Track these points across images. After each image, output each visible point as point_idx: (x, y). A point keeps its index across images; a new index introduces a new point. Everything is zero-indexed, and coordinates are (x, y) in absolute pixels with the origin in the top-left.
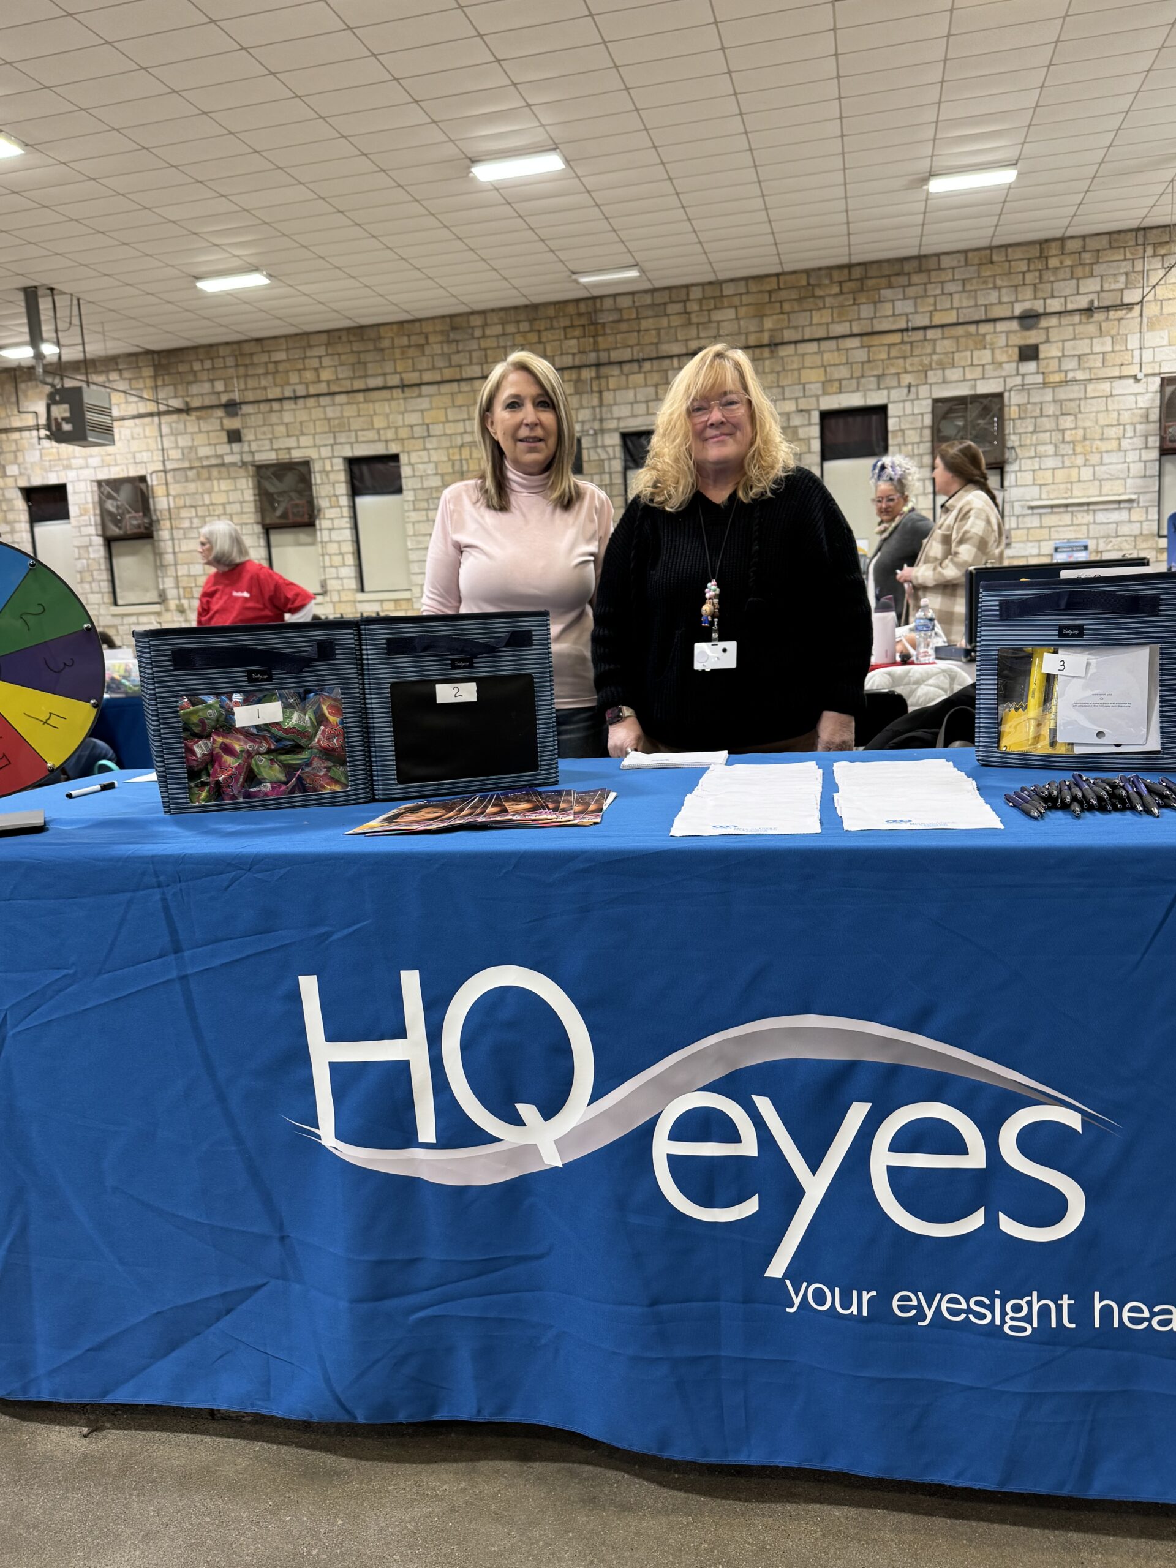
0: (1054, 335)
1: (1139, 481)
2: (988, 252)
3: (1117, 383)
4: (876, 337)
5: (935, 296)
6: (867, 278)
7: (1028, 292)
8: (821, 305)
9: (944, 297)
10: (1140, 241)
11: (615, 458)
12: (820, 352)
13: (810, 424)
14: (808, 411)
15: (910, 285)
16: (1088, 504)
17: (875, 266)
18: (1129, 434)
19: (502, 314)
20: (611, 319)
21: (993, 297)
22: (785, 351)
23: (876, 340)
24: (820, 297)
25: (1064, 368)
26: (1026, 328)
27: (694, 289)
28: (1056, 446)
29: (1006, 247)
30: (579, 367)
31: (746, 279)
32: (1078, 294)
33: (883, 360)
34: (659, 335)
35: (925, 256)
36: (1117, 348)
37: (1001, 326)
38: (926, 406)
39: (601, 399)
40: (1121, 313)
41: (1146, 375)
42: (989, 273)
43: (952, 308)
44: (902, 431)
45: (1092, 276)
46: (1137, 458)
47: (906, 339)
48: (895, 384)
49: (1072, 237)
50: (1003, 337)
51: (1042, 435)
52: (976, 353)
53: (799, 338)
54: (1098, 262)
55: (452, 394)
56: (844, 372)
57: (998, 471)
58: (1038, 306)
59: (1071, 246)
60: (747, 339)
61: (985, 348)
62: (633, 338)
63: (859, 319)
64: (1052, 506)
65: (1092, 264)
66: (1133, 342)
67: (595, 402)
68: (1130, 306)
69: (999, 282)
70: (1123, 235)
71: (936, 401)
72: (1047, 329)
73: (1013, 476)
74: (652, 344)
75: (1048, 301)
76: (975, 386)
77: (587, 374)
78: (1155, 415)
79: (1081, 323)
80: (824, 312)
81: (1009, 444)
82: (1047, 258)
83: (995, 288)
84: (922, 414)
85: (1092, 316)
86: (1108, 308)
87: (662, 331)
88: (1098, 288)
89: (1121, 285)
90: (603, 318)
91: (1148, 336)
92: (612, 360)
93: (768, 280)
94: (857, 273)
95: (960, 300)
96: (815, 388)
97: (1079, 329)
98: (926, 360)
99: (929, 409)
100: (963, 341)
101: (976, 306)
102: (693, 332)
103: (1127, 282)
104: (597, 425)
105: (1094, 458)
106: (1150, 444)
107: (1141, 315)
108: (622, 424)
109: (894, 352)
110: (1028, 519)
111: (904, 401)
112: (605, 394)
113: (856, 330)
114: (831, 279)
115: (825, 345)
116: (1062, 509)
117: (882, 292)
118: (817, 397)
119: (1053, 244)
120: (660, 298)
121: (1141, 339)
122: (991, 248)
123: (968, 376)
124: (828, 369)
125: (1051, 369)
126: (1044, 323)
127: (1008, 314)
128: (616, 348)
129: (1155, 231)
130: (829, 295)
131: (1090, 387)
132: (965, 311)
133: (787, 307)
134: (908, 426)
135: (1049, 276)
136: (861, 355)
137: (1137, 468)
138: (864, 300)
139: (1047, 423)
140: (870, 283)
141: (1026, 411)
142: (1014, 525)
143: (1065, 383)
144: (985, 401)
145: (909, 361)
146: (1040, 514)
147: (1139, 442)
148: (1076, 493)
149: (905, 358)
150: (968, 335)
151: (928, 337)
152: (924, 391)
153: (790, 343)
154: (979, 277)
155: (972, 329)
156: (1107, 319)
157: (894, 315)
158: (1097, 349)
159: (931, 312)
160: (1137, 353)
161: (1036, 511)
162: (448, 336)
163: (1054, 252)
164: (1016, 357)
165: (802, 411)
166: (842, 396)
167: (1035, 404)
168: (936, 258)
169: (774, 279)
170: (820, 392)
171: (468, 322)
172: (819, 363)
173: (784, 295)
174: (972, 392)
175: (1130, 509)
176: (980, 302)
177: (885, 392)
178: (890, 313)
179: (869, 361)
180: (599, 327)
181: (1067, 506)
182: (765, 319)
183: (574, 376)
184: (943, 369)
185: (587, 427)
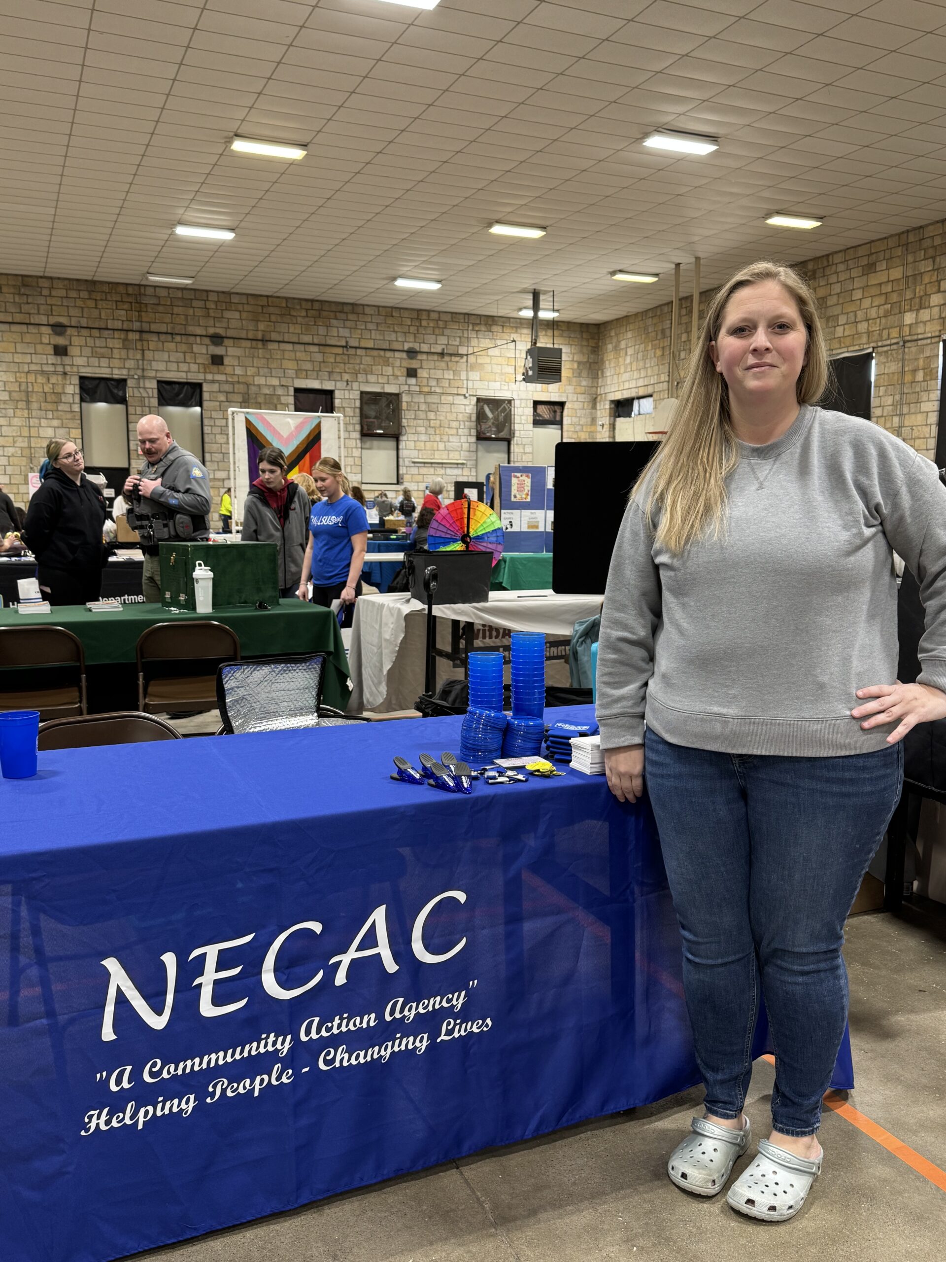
0: (425, 364)
1: (467, 453)
2: (390, 309)
3: (456, 397)
4: (327, 348)
5: (362, 329)
6: (322, 310)
7: (411, 338)
8: (295, 322)
9: (366, 331)
10: (466, 321)
11: (153, 397)
12: (294, 351)
13: (288, 395)
14: (287, 387)
15: (347, 320)
16: (442, 463)
17: (327, 304)
18: (462, 427)
19: (66, 282)
20: (151, 302)
21: (393, 337)
22: (272, 346)
23: (328, 350)
24: (294, 316)
25: (430, 384)
26: (411, 358)
27: (212, 293)
28: (426, 429)
29: (400, 309)
30: (127, 331)
31: (247, 295)
32: (436, 344)
33: (332, 363)
34: (187, 319)
35: (356, 304)
36: (456, 378)
37: (397, 354)
38: (357, 395)
39: (143, 355)
40: (457, 359)
41: (470, 395)
42: (390, 322)
43: (371, 339)
44: (344, 408)
45: (443, 335)
46: (466, 441)
47: (345, 352)
48: (339, 378)
49: (434, 311)
50: (398, 361)
51: (419, 421)
52: (384, 368)
53: (281, 339)
54: (445, 328)
55: (21, 333)
56: (308, 366)
57: (395, 439)
58: (416, 346)
59: (434, 316)
60: (247, 334)
61: (389, 366)
62: (168, 317)
63: (318, 335)
64: (424, 463)
65: (443, 328)
66: (463, 376)
67: (139, 356)
68: (461, 356)
69: (396, 329)
70: (458, 316)
71: (362, 393)
72: (421, 360)
73: (404, 443)
74: (181, 324)
75: (422, 345)
76: (383, 388)
77: (133, 336)
78: (474, 418)
79: (438, 360)
80: (296, 326)
81: (403, 424)
82: (421, 320)
83: (394, 331)
84: (355, 399)
85: (443, 357)
86: (451, 355)
87: (189, 317)
88: (446, 343)
89: (457, 343)
90: (146, 300)
91: (470, 373)
92: (152, 330)
93: (261, 298)
94: (317, 306)
95: (376, 334)
96: (291, 373)
97: (437, 364)
98: (357, 367)
99: (358, 397)
100: (377, 359)
101: (384, 340)
102: (211, 322)
103: (460, 342)
104: (139, 372)
105: (445, 438)
106: (472, 434)
107: (467, 361)
108: (159, 375)
109: (338, 359)
110: (412, 469)
111: (344, 390)
112: (146, 352)
113: (316, 341)
114: (301, 306)
115: (297, 347)
116: (429, 465)
117: (331, 320)
118: (293, 378)
119: (424, 313)
120: (188, 295)
121: (467, 375)
122: (392, 308)
123: (380, 381)
124: (299, 362)
125: (424, 384)
126: (420, 357)
127: (401, 348)
128: (155, 322)
129: (473, 317)
130: (300, 316)
131: (443, 397)
132: (379, 342)
133: (273, 318)
134: (347, 405)
135: (421, 330)
136: (319, 357)
137: (466, 446)
138: (321, 324)
139: (422, 415)
140: (324, 314)
141: (411, 405)
142: (405, 472)
143: (430, 393)
144: (390, 398)
145: (347, 366)
146: (418, 467)
147: (466, 431)
148: (436, 457)
149: (345, 363)
150: (380, 356)
151: (358, 353)
152: (355, 385)
153: (276, 341)
154: (385, 323)
155: (382, 353)
156: (451, 361)
157: (338, 336)
158: (446, 376)
159: (359, 338)
160: (465, 382)
161: (416, 465)
162: (20, 290)
163: (424, 317)
164: (405, 374)
165: (283, 386)
166: (308, 381)
167: (415, 403)
168: (361, 307)
169: (265, 299)
170: (294, 376)
171: (38, 283)
172: (293, 358)
173: (271, 310)
174: (382, 391)
175: (463, 468)
176: (386, 338)
177: (333, 383)
178: (336, 334)
179: (324, 362)
180: (143, 305)
181: (432, 463)
182: (259, 323)
183: (123, 336)
184: (366, 374)
185: (132, 373)
